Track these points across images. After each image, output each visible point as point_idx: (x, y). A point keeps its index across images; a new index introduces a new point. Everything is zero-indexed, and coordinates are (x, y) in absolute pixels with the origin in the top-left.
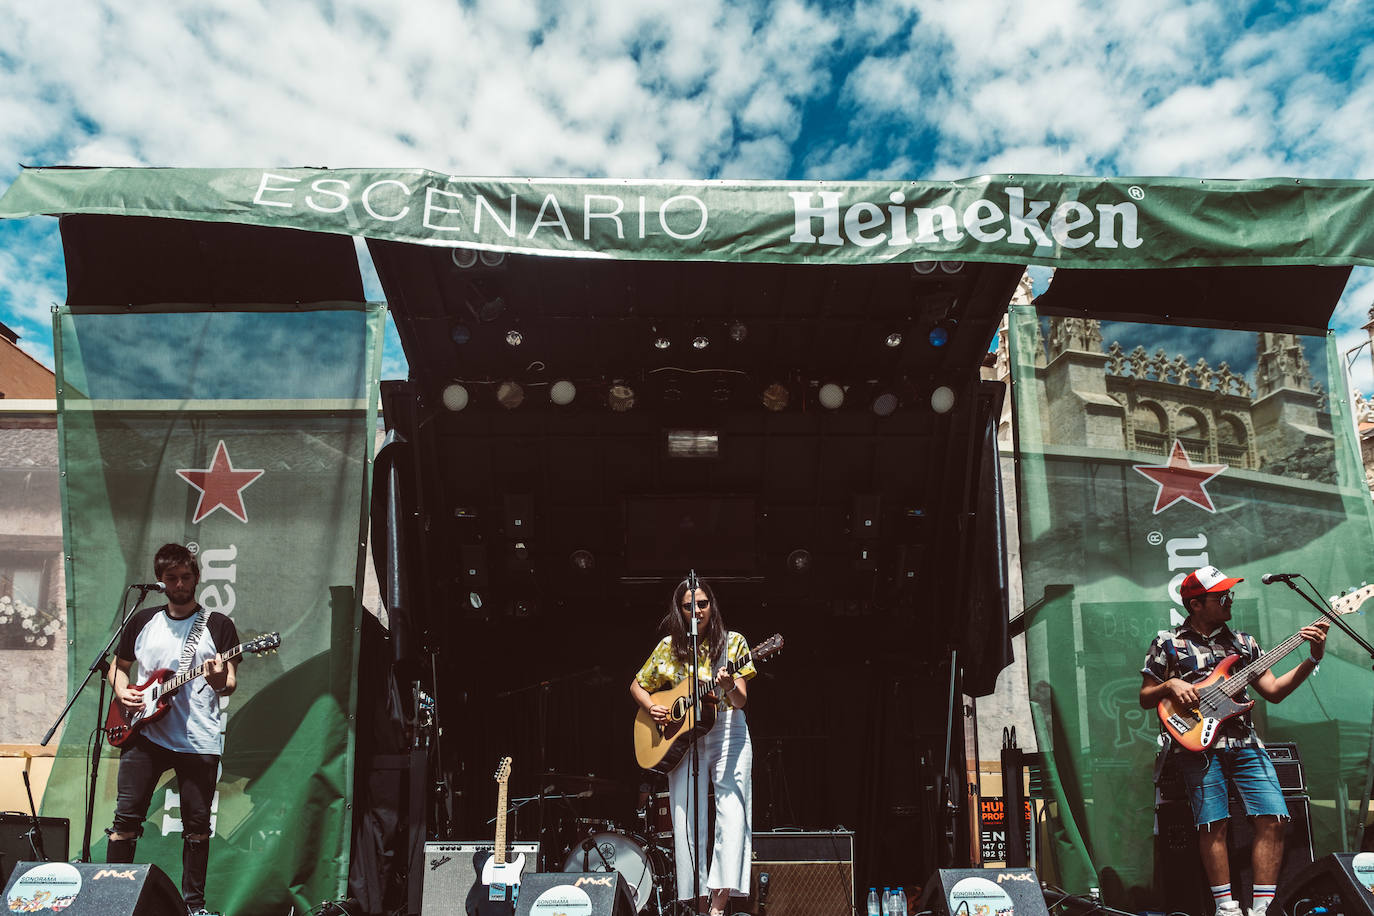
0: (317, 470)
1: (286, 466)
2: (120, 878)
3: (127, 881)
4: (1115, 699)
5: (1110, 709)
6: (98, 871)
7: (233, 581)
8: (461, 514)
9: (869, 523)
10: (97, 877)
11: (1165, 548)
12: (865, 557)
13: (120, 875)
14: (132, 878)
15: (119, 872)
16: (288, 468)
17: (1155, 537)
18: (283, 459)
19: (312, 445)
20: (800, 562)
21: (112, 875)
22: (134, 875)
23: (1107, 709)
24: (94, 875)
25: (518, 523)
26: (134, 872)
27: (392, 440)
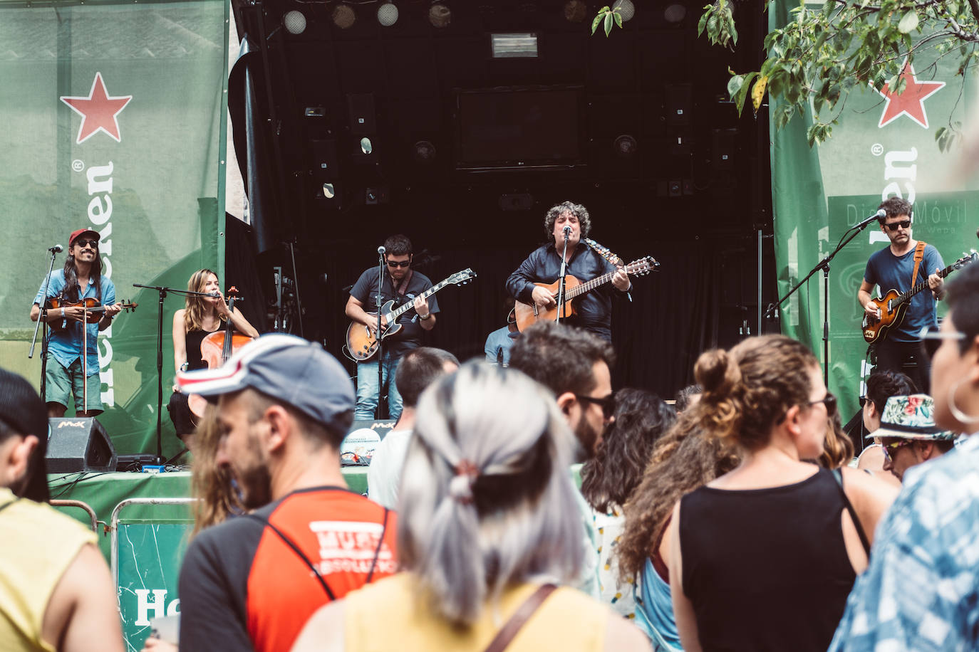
0: (180, 56)
1: (150, 52)
2: (74, 427)
3: (79, 428)
4: (854, 279)
5: (849, 289)
6: (60, 423)
7: (110, 192)
8: (310, 113)
9: (680, 112)
10: (60, 426)
11: (883, 159)
12: (680, 142)
13: (74, 425)
14: (83, 427)
15: (74, 422)
16: (152, 55)
17: (877, 148)
18: (147, 46)
19: (173, 30)
20: (625, 146)
21: (69, 425)
22: (83, 425)
23: (847, 291)
24: (58, 425)
25: (362, 121)
26: (83, 423)
27: (246, 51)
